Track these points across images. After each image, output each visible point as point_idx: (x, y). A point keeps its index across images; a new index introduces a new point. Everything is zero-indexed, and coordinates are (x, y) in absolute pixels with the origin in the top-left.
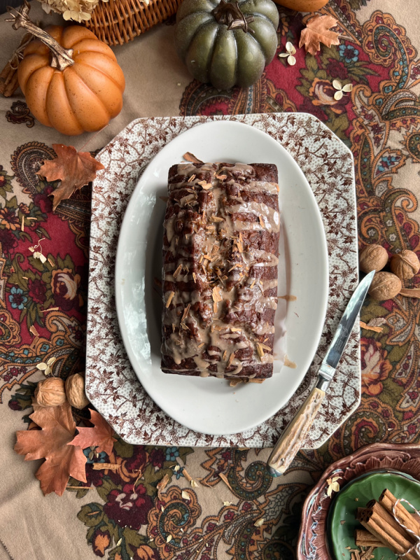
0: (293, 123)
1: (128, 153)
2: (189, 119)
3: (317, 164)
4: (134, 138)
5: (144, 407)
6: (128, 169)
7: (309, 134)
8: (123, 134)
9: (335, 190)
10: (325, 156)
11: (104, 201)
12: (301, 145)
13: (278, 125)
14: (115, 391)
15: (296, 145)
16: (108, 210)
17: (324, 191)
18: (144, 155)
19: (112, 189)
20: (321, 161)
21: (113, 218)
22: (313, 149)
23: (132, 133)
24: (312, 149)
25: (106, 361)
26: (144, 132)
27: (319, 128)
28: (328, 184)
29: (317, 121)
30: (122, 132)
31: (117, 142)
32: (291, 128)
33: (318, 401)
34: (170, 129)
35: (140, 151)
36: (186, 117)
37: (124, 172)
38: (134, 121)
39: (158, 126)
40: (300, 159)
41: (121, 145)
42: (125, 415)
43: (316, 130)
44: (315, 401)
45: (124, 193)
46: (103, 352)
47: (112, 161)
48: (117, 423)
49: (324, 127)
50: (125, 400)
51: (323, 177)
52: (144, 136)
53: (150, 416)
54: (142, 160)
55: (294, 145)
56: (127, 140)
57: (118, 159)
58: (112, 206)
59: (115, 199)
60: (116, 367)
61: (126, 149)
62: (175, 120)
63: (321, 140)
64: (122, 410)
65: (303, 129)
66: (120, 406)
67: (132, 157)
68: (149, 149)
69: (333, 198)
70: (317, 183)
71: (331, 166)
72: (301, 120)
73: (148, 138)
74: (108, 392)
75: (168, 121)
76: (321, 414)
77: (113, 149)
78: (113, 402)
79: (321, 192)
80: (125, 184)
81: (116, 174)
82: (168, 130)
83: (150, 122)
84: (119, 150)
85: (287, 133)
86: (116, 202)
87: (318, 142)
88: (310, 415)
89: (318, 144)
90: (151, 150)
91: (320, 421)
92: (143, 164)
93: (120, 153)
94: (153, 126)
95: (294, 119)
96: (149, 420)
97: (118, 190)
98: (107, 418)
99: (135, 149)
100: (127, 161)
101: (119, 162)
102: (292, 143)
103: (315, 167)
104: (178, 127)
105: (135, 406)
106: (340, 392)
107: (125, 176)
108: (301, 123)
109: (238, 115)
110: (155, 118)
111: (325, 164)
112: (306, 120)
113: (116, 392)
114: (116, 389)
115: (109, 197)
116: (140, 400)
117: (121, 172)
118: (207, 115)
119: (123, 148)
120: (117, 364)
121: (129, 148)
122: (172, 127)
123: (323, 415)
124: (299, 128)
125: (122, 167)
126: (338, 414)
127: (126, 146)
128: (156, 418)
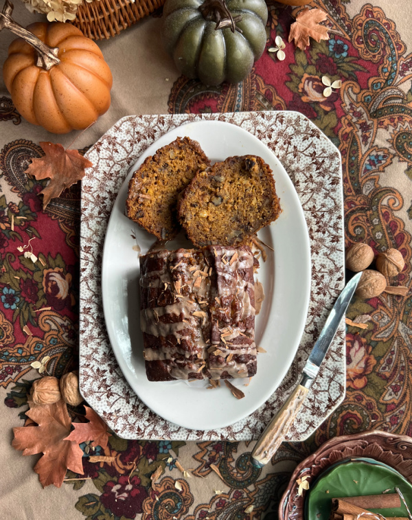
0: (281, 121)
1: (117, 151)
2: (178, 117)
3: (305, 163)
4: (122, 136)
5: (137, 403)
6: (117, 168)
7: (298, 132)
8: (111, 132)
9: (323, 189)
10: (313, 155)
11: (93, 200)
12: (289, 143)
13: (267, 123)
14: (108, 388)
15: (285, 144)
16: (97, 209)
17: (312, 190)
18: (132, 154)
19: (101, 188)
20: (309, 160)
21: (102, 218)
22: (302, 148)
23: (120, 131)
24: (300, 148)
25: (99, 360)
26: (132, 131)
27: (308, 127)
28: (316, 183)
29: (306, 120)
30: (110, 130)
31: (105, 140)
32: (279, 127)
33: (301, 397)
34: (159, 127)
35: (129, 149)
36: (174, 115)
37: (112, 171)
38: (123, 119)
39: (146, 124)
40: (289, 158)
41: (109, 144)
42: (119, 411)
43: (305, 129)
44: (299, 398)
45: (113, 192)
46: (96, 351)
47: (101, 160)
48: (111, 420)
49: (313, 126)
50: (118, 397)
51: (311, 176)
52: (132, 134)
53: (143, 412)
54: (131, 159)
55: (283, 143)
56: (115, 138)
57: (107, 157)
58: (101, 206)
59: (105, 198)
60: (109, 365)
61: (115, 148)
62: (163, 118)
63: (310, 138)
64: (116, 407)
65: (291, 128)
66: (114, 403)
67: (121, 155)
68: (137, 147)
69: (320, 197)
70: (306, 182)
71: (319, 165)
72: (289, 118)
73: (136, 136)
74: (102, 389)
75: (156, 119)
76: (307, 408)
77: (101, 148)
78: (107, 399)
79: (309, 191)
80: (114, 183)
81: (105, 173)
82: (156, 128)
83: (138, 120)
84: (107, 149)
85: (276, 131)
86: (105, 201)
87: (306, 140)
88: (293, 411)
89: (307, 143)
90: (140, 148)
91: (307, 415)
92: (132, 162)
93: (108, 152)
94: (141, 124)
95: (283, 117)
96: (142, 415)
97: (107, 189)
98: (101, 415)
99: (123, 147)
100: (116, 159)
101: (108, 161)
102: (281, 141)
103: (303, 166)
104: (166, 125)
105: (128, 402)
106: (326, 386)
107: (114, 174)
108: (289, 121)
109: (227, 114)
110: (143, 116)
111: (314, 163)
112: (294, 118)
113: (110, 390)
114: (109, 386)
115: (98, 196)
116: (133, 397)
117: (110, 171)
118: (196, 113)
119: (111, 147)
121: (118, 147)
122: (161, 125)
123: (310, 409)
124: (287, 127)
125: (111, 165)
126: (324, 408)
127: (114, 145)
128: (148, 414)
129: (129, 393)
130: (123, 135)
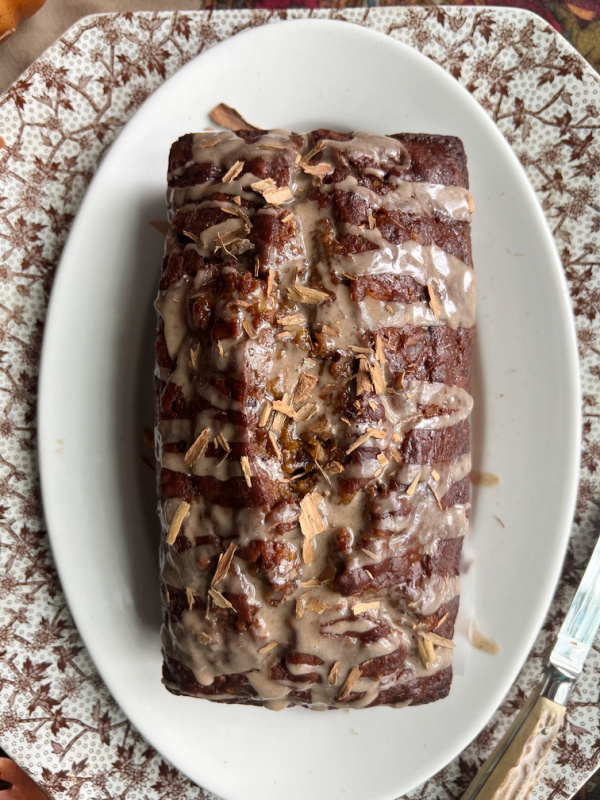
0: (487, 34)
1: (68, 106)
2: (224, 18)
3: (543, 141)
4: (82, 67)
5: (130, 741)
6: (70, 149)
7: (526, 63)
8: (53, 56)
9: (588, 208)
10: (564, 121)
11: (8, 232)
12: (504, 91)
13: (451, 38)
14: (55, 708)
15: (493, 92)
16: (19, 255)
17: (561, 210)
18: (109, 113)
19: (29, 200)
20: (553, 135)
21: (33, 277)
22: (535, 102)
23: (77, 52)
24: (532, 104)
25: (30, 639)
26: (107, 52)
27: (553, 50)
28: (571, 192)
29: (548, 31)
30: (49, 51)
31: (37, 77)
32: (481, 48)
33: (549, 730)
34: (176, 45)
36: (215, 13)
37: (59, 158)
38: (82, 22)
39: (144, 36)
41: (49, 85)
42: (82, 765)
43: (545, 54)
44: (543, 732)
45: (61, 212)
46: (20, 617)
47: (27, 129)
48: (62, 789)
49: (566, 47)
50: (81, 729)
51: (558, 176)
52: (108, 62)
53: (144, 765)
54: (106, 126)
55: (487, 92)
56: (63, 71)
57: (42, 121)
58: (30, 245)
59: (38, 227)
60: (57, 649)
61: (63, 97)
62: (187, 19)
63: (557, 79)
64: (74, 756)
65: (511, 51)
66: (69, 746)
67: (79, 116)
68: (121, 95)
69: (582, 228)
70: (544, 189)
71: (578, 147)
72: (507, 26)
73: (118, 67)
74: (39, 711)
75: (169, 22)
77: (26, 96)
78: (52, 737)
79: (553, 211)
80: (63, 188)
81: (38, 161)
82: (169, 47)
83: (124, 25)
84: (44, 99)
85: (471, 60)
86: (39, 235)
87: (548, 85)
88: (531, 768)
89: (550, 90)
90: (128, 100)
92: (109, 134)
93: (45, 107)
94: (130, 36)
95: (491, 22)
96: (142, 774)
97: (46, 203)
98: (38, 778)
99: (85, 95)
100: (67, 127)
101: (45, 131)
102: (484, 85)
103: (537, 149)
104: (195, 39)
105: (106, 741)
107: (63, 166)
108: (507, 34)
109: (349, 10)
110: (136, 14)
111: (565, 142)
112: (520, 26)
113: (59, 712)
114: (57, 703)
115: (22, 222)
116: (119, 725)
117: (52, 156)
118: (271, 8)
119: (52, 94)
120: (58, 643)
121: (70, 94)
122: (181, 40)
124: (501, 47)
125: (54, 142)
126: (588, 747)
127: (61, 88)
128: (157, 771)
129: (109, 717)
130: (84, 64)
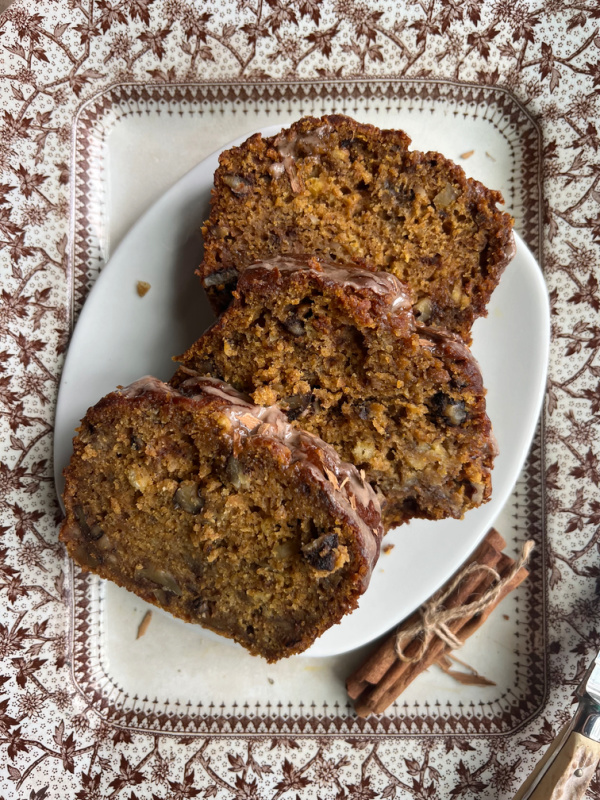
1: (42, 56)
3: (574, 92)
4: (58, 14)
5: (97, 769)
6: (43, 104)
12: (530, 36)
14: (14, 728)
15: (516, 37)
17: (595, 168)
18: (87, 64)
20: (585, 84)
22: (565, 48)
24: (560, 50)
31: (9, 25)
33: (584, 771)
35: (77, 50)
37: (31, 113)
40: (527, 79)
41: (22, 34)
42: (42, 794)
44: (577, 774)
45: (32, 172)
50: (42, 753)
51: (592, 130)
52: (87, 8)
54: (83, 79)
55: (510, 36)
56: (38, 18)
57: (14, 73)
59: (6, 188)
60: (16, 662)
61: (37, 46)
63: (589, 22)
66: (28, 772)
67: (55, 68)
68: (100, 45)
70: (576, 145)
73: (98, 13)
78: (9, 761)
79: (586, 170)
80: (34, 146)
81: (8, 116)
84: (16, 48)
86: (7, 197)
87: (579, 28)
89: (581, 34)
90: (108, 50)
93: (17, 58)
97: (15, 162)
99: (61, 45)
101: (17, 84)
103: (568, 101)
105: (70, 767)
107: (35, 122)
113: (17, 733)
114: (15, 722)
117: (23, 111)
119: (26, 43)
120: (17, 654)
121: (45, 43)
125: (26, 96)
127: (35, 37)
129: (74, 740)
130: (61, 11)
